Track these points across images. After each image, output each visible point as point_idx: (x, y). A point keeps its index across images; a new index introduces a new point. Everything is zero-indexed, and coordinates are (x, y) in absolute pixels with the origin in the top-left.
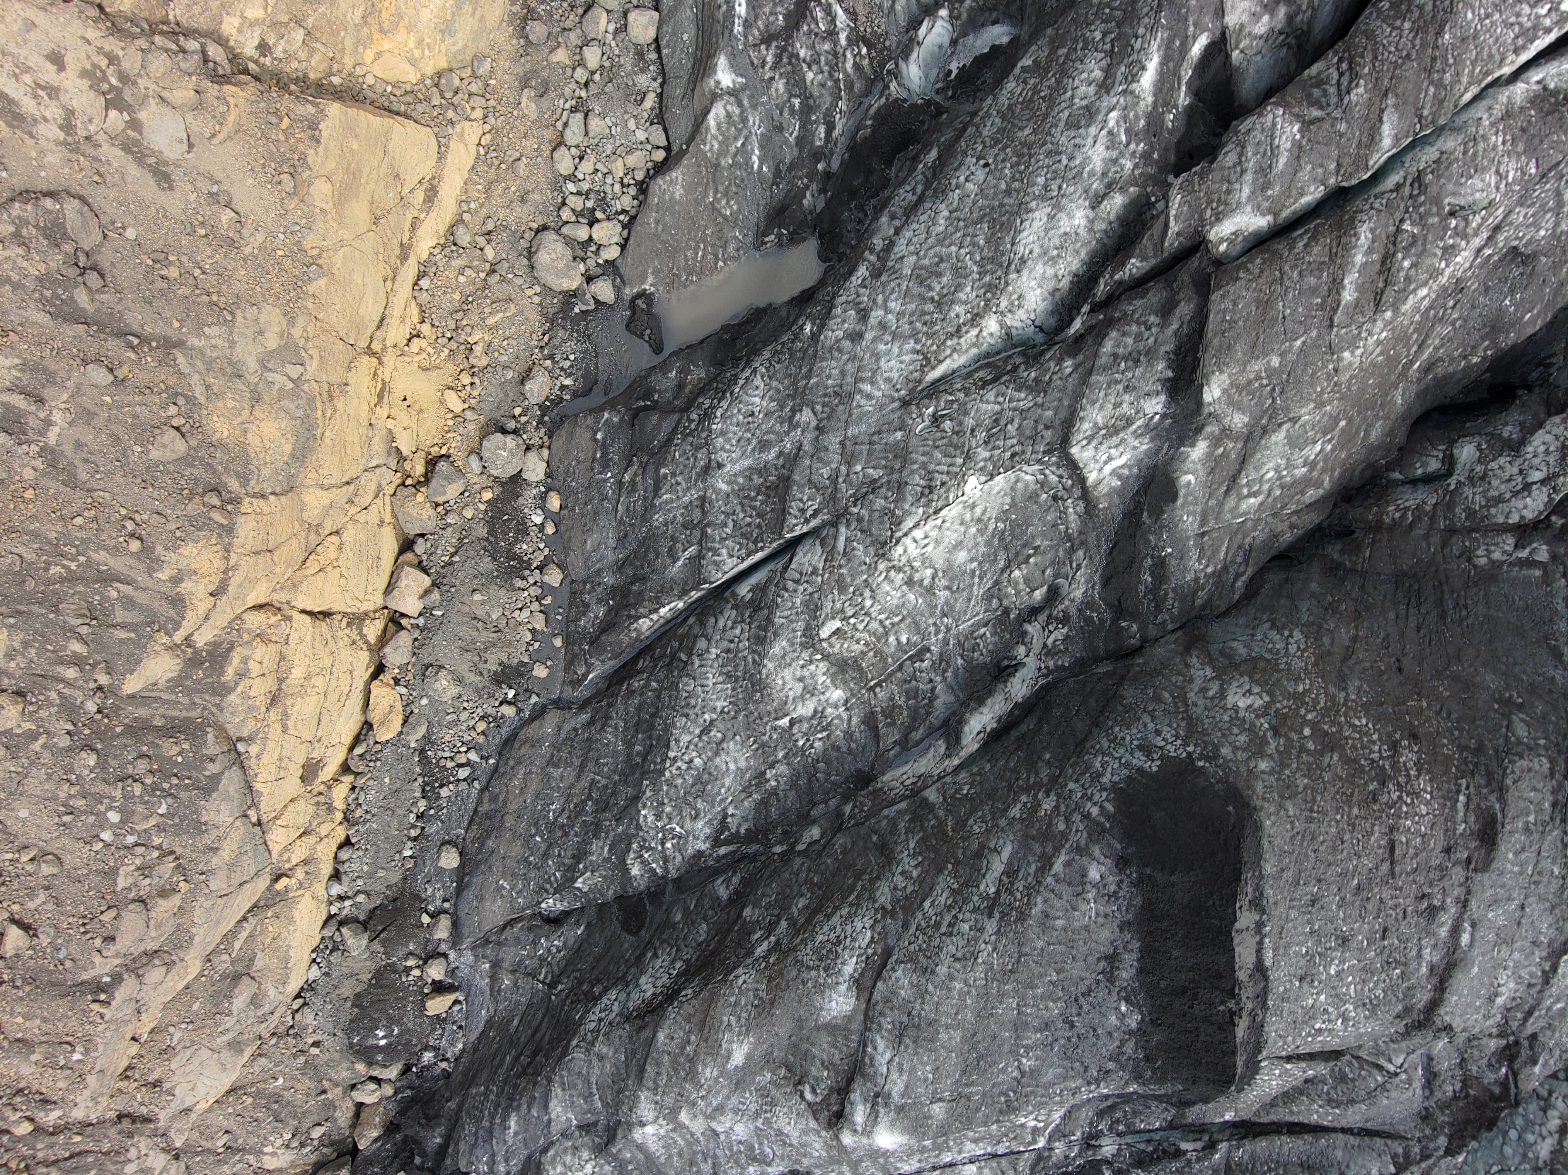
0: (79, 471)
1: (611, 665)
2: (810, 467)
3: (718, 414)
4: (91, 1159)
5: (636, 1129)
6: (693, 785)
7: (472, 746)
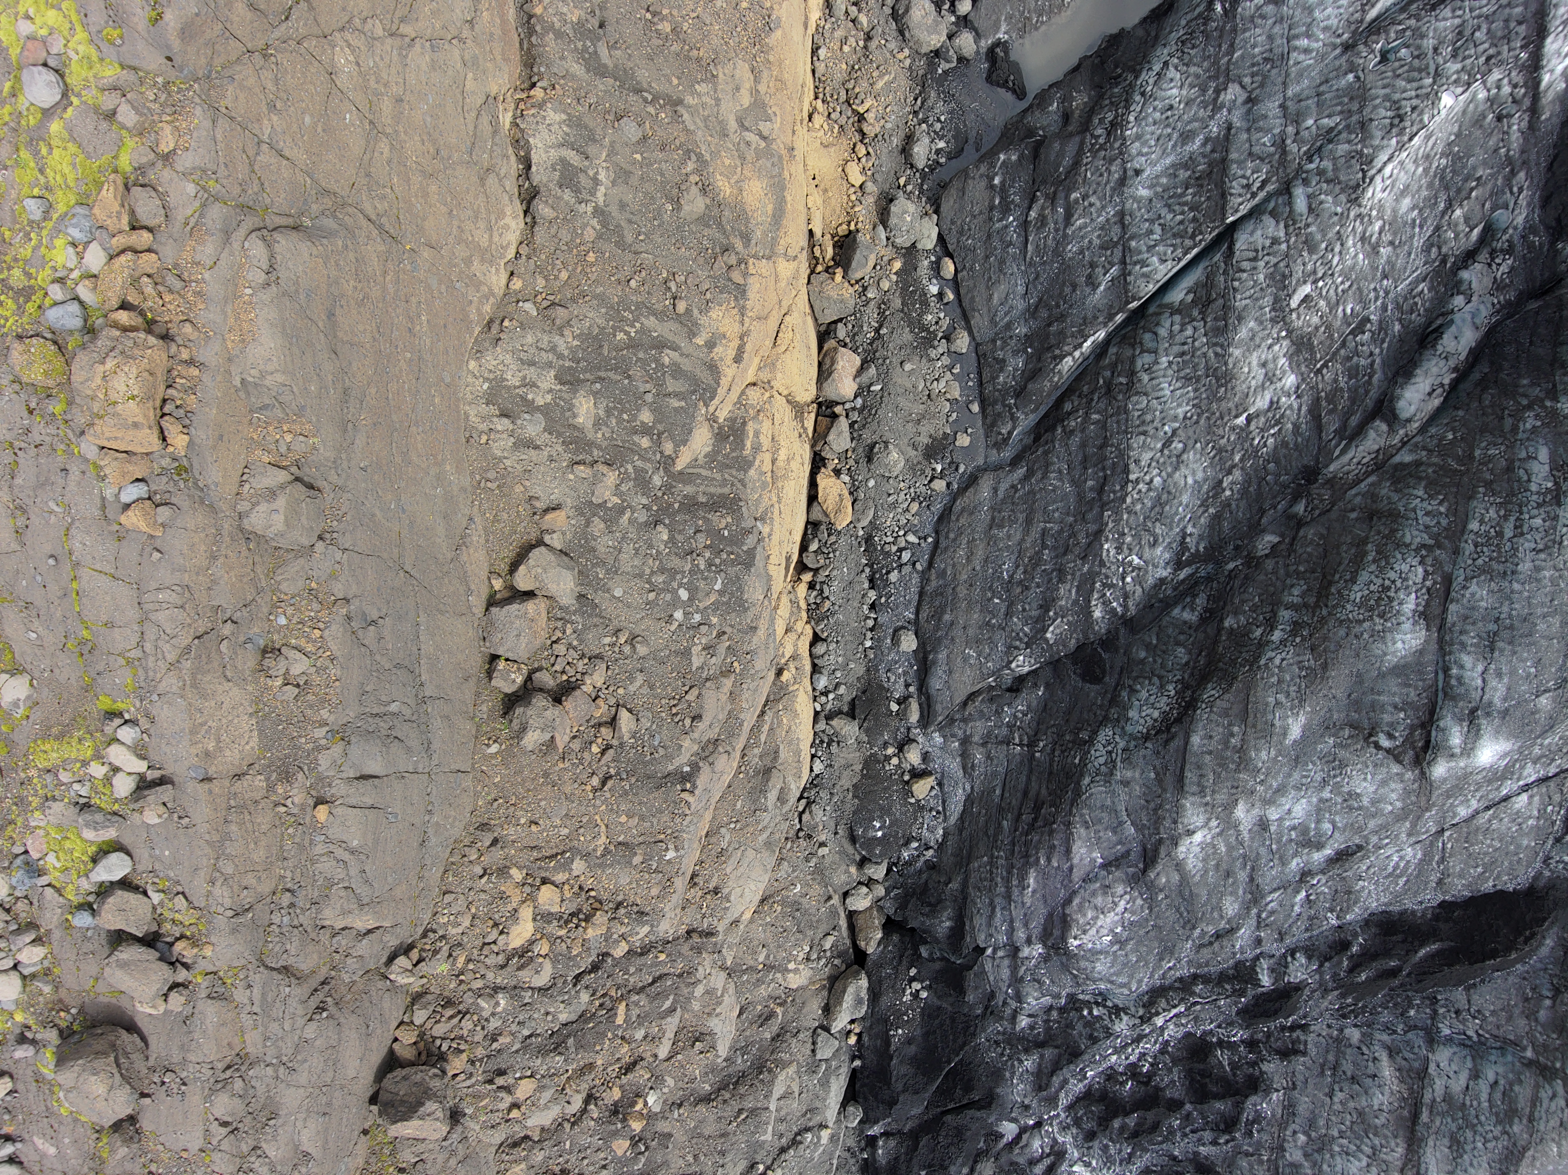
0: (626, 232)
1: (1032, 419)
3: (1131, 118)
4: (669, 983)
5: (1181, 842)
6: (1152, 508)
7: (909, 528)
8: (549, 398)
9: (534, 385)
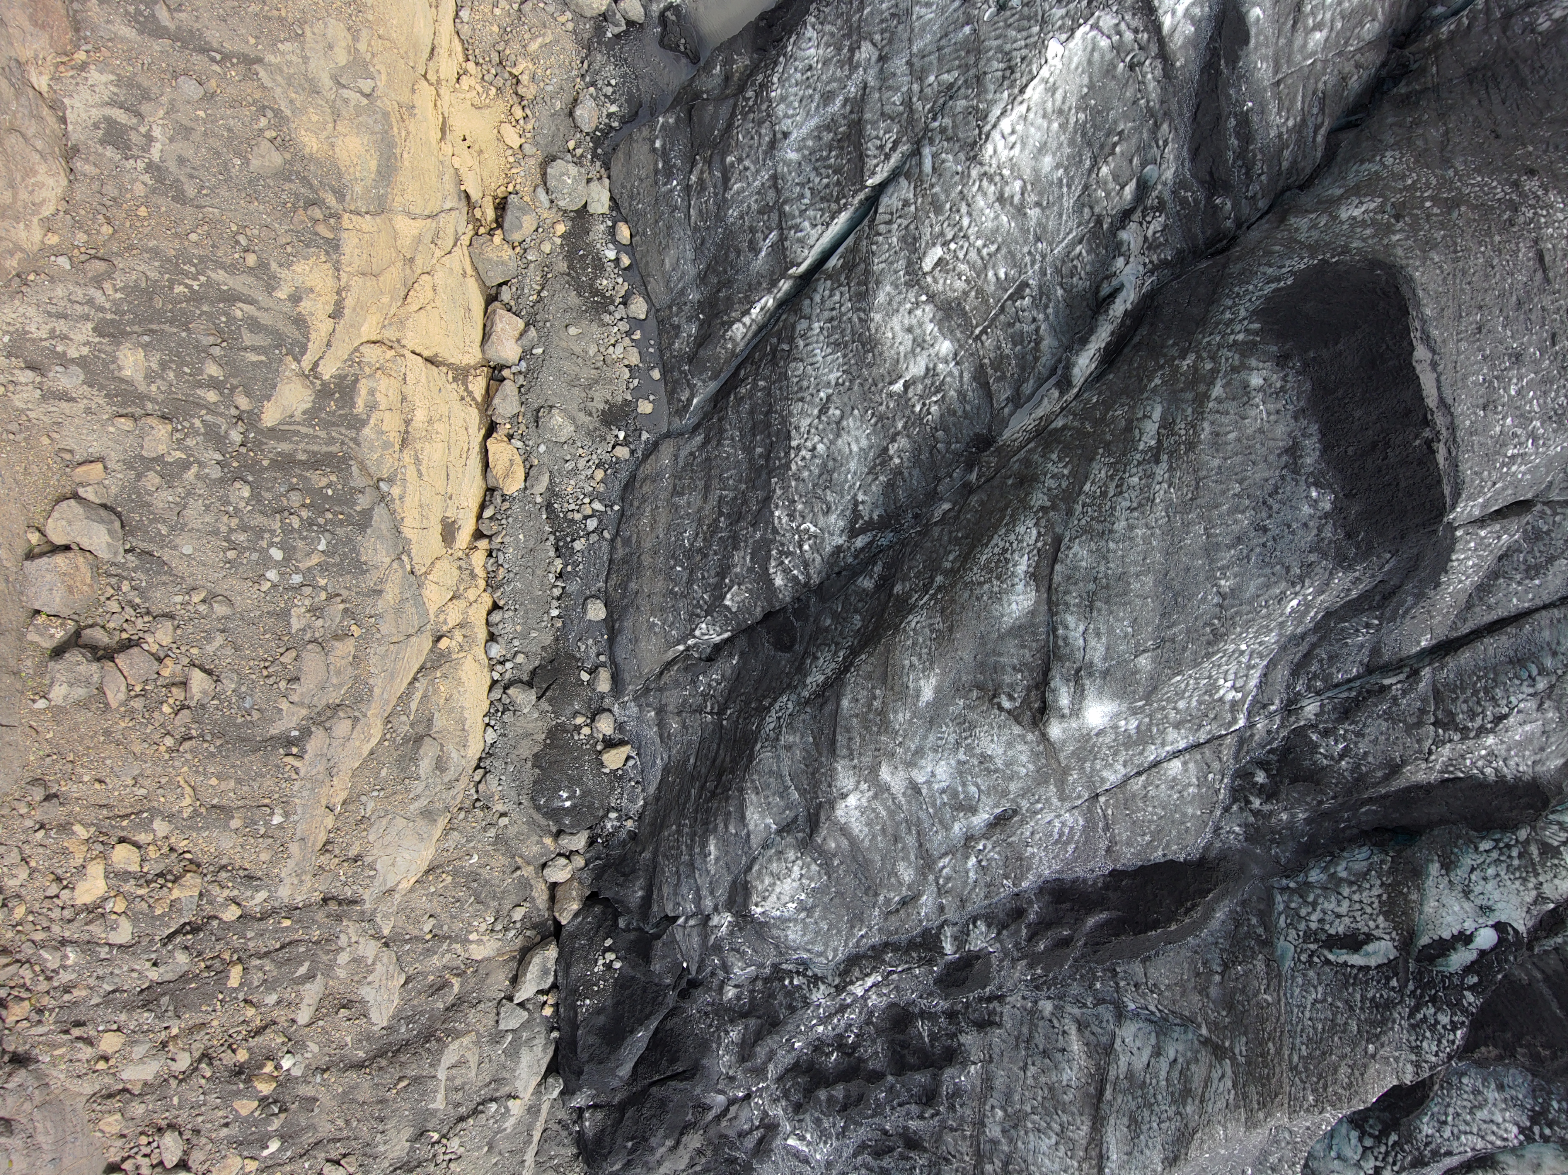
0: (186, 187)
1: (713, 386)
2: (881, 100)
3: (775, 80)
4: (302, 949)
5: (838, 806)
6: (820, 476)
7: (594, 496)
8: (85, 351)
9: (64, 337)
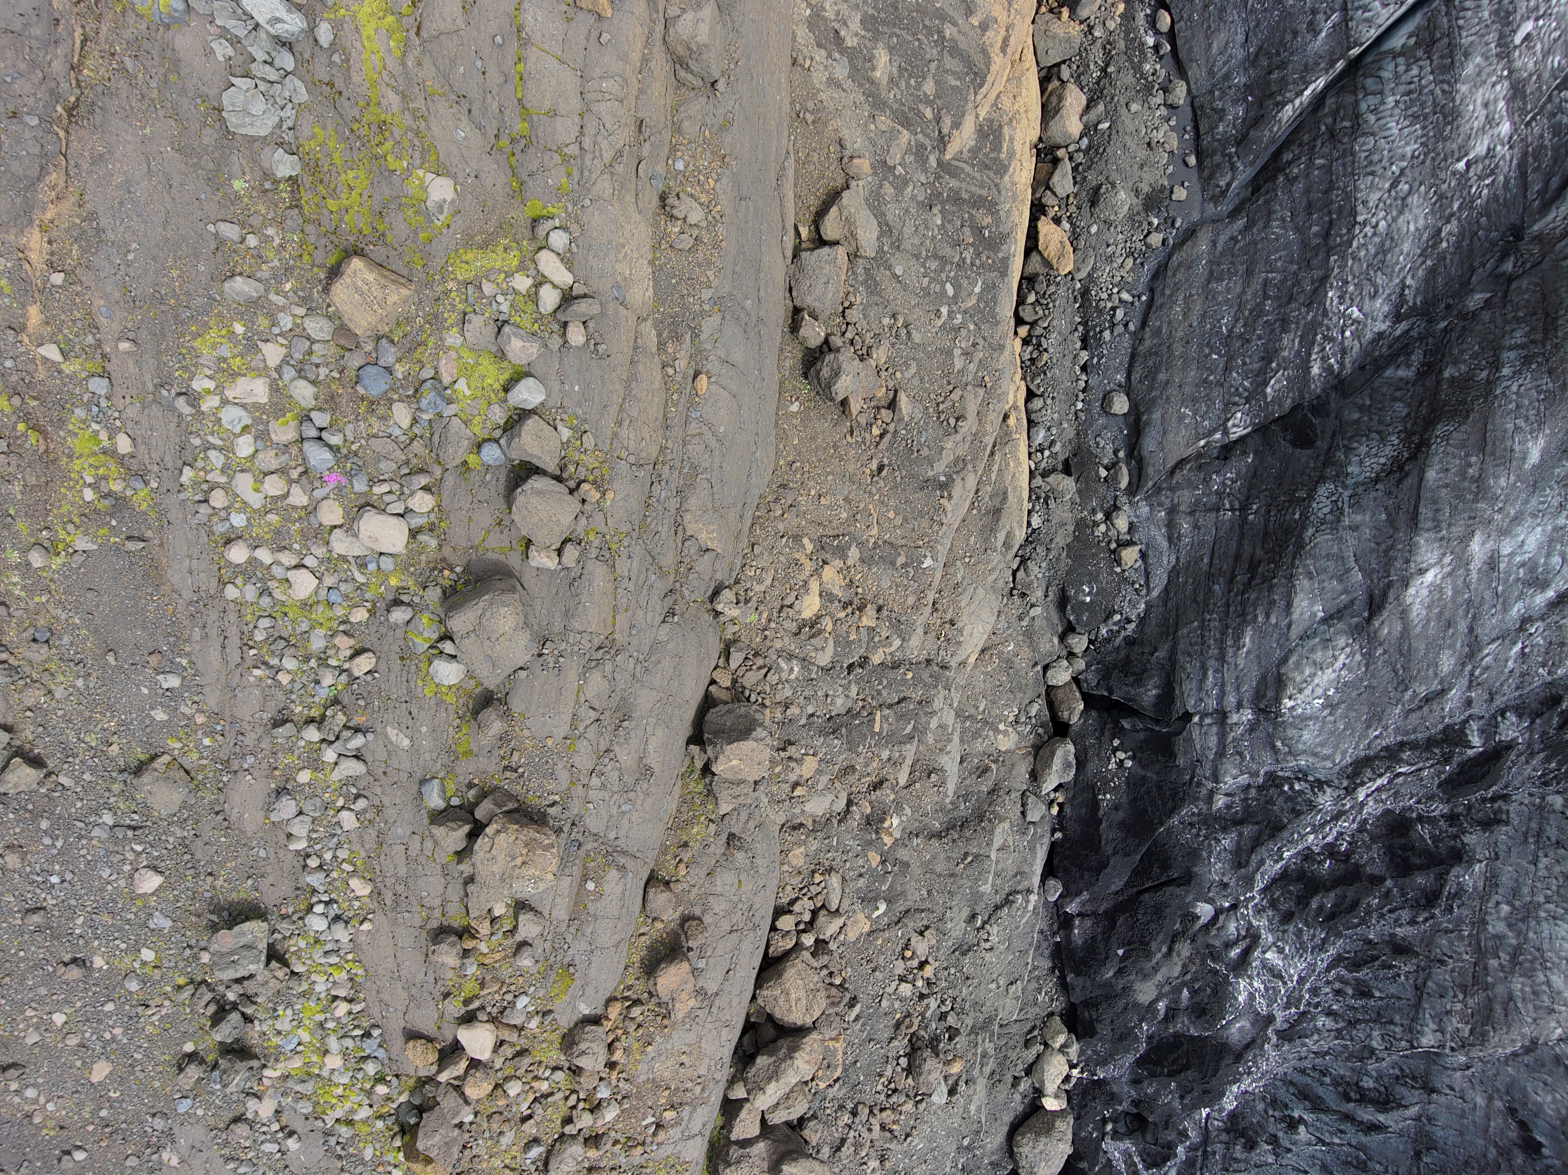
1: (1249, 172)
4: (911, 708)
5: (1412, 583)
6: (1376, 255)
7: (1123, 285)
8: (855, 41)
9: (845, 23)
